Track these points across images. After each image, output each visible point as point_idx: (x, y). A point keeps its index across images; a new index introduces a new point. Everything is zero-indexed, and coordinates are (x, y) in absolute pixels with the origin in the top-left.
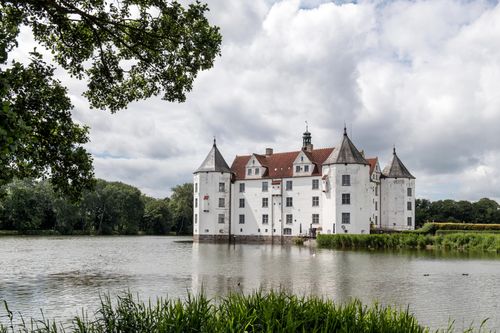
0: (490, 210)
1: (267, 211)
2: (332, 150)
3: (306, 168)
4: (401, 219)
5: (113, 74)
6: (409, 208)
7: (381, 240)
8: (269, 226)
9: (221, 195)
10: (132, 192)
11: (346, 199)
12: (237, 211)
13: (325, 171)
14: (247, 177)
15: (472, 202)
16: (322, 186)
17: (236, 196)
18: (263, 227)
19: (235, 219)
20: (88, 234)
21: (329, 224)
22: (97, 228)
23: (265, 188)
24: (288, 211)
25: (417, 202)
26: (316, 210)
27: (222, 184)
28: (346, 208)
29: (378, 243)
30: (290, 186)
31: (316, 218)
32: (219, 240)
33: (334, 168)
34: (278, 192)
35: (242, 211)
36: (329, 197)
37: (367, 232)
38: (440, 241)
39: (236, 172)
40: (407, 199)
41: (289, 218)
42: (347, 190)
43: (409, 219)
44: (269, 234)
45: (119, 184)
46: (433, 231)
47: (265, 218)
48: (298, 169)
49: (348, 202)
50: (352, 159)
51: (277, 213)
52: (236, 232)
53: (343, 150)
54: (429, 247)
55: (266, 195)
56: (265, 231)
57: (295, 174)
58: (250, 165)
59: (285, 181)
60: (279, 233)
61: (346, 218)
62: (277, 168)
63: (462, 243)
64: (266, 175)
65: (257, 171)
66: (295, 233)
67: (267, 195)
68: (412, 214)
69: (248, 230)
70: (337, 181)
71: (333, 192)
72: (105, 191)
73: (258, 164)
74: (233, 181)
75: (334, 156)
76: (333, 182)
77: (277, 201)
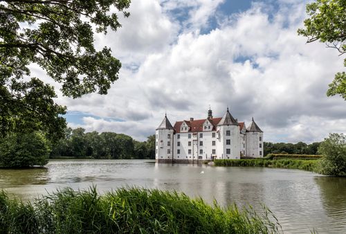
0: (303, 148)
1: (191, 148)
2: (220, 119)
3: (209, 127)
4: (256, 152)
5: (75, 81)
6: (260, 147)
7: (246, 162)
8: (191, 155)
9: (169, 140)
10: (128, 139)
11: (228, 142)
12: (176, 148)
13: (218, 129)
14: (181, 131)
15: (294, 144)
16: (217, 136)
17: (176, 140)
18: (189, 156)
19: (176, 152)
20: (108, 159)
21: (220, 154)
22: (112, 156)
23: (190, 137)
24: (201, 148)
25: (264, 143)
26: (214, 148)
27: (169, 135)
28: (228, 147)
29: (245, 163)
30: (201, 136)
31: (214, 151)
32: (167, 162)
33: (222, 127)
34: (196, 139)
35: (179, 148)
36: (220, 141)
37: (239, 158)
38: (275, 163)
39: (176, 129)
40: (259, 142)
41: (201, 151)
42: (228, 138)
43: (261, 152)
44: (192, 159)
45: (122, 135)
46: (271, 158)
47: (190, 151)
48: (205, 128)
49: (229, 144)
50: (231, 123)
51: (196, 149)
52: (176, 158)
53: (226, 118)
54: (269, 165)
55: (190, 140)
56: (190, 157)
57: (204, 130)
58: (182, 126)
59: (199, 133)
60: (196, 158)
61: (228, 151)
62: (195, 127)
63: (286, 164)
64: (190, 131)
65: (186, 129)
66: (204, 158)
67: (191, 140)
68: (262, 149)
69: (182, 157)
70: (224, 134)
71: (222, 139)
72: (116, 138)
73: (186, 125)
74: (174, 133)
75: (222, 121)
76: (222, 134)
77: (195, 143)
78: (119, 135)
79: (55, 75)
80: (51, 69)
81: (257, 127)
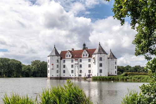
1: (73, 69)
2: (95, 49)
3: (86, 55)
7: (114, 78)
8: (74, 74)
9: (57, 64)
10: (19, 63)
11: (101, 65)
12: (62, 69)
13: (94, 56)
14: (66, 58)
16: (92, 61)
17: (62, 64)
18: (72, 74)
19: (62, 72)
20: (3, 77)
21: (95, 72)
22: (6, 75)
23: (72, 61)
24: (80, 69)
26: (90, 69)
27: (58, 61)
28: (101, 68)
30: (81, 61)
31: (90, 71)
32: (57, 78)
33: (97, 55)
34: (77, 63)
35: (64, 69)
36: (95, 64)
39: (62, 56)
40: (115, 65)
41: (81, 71)
42: (101, 62)
44: (74, 76)
45: (14, 60)
47: (72, 71)
48: (84, 55)
49: (102, 66)
50: (102, 52)
51: (77, 70)
52: (62, 76)
53: (99, 50)
55: (72, 64)
56: (72, 75)
57: (83, 57)
58: (67, 54)
59: (79, 59)
60: (77, 76)
61: (101, 71)
62: (76, 55)
64: (73, 57)
65: (70, 56)
66: (83, 76)
67: (73, 64)
69: (66, 75)
70: (98, 59)
71: (97, 63)
72: (9, 62)
73: (70, 54)
74: (61, 59)
75: (97, 51)
76: (96, 59)
77: (76, 66)
78: (12, 60)
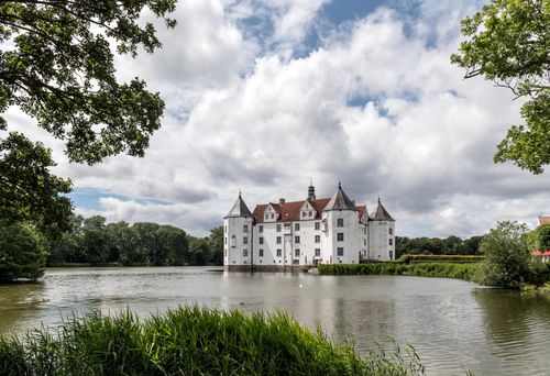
0: (456, 245)
1: (280, 247)
2: (328, 201)
3: (310, 214)
4: (384, 252)
6: (391, 244)
8: (282, 259)
9: (245, 235)
10: (179, 233)
11: (340, 237)
12: (257, 247)
13: (324, 216)
14: (265, 220)
15: (442, 238)
16: (322, 227)
17: (257, 235)
18: (277, 259)
19: (256, 253)
20: (145, 266)
21: (327, 257)
22: (152, 260)
23: (279, 229)
24: (296, 246)
25: (396, 237)
26: (317, 246)
27: (246, 227)
28: (340, 244)
29: (366, 268)
30: (298, 228)
31: (318, 252)
32: (243, 269)
33: (331, 213)
34: (289, 232)
35: (261, 247)
36: (327, 236)
37: (357, 262)
38: (412, 269)
39: (256, 217)
40: (389, 237)
41: (298, 252)
42: (341, 230)
43: (391, 252)
44: (282, 264)
45: (168, 227)
46: (408, 261)
47: (279, 252)
48: (304, 214)
49: (342, 239)
50: (345, 207)
51: (288, 249)
52: (257, 262)
53: (338, 200)
54: (404, 272)
55: (279, 234)
56: (280, 261)
57: (301, 218)
58: (267, 211)
59: (294, 223)
60: (289, 263)
61: (340, 252)
62: (287, 213)
63: (429, 270)
64: (279, 219)
65: (273, 216)
66: (302, 263)
67: (281, 234)
68: (393, 248)
69: (266, 261)
70: (334, 224)
71: (330, 231)
72: (157, 232)
73: (273, 211)
74: (254, 224)
75: (331, 204)
76: (330, 224)
77: (288, 238)
78: (163, 227)
79: (52, 126)
80: (43, 116)
81: (386, 214)
